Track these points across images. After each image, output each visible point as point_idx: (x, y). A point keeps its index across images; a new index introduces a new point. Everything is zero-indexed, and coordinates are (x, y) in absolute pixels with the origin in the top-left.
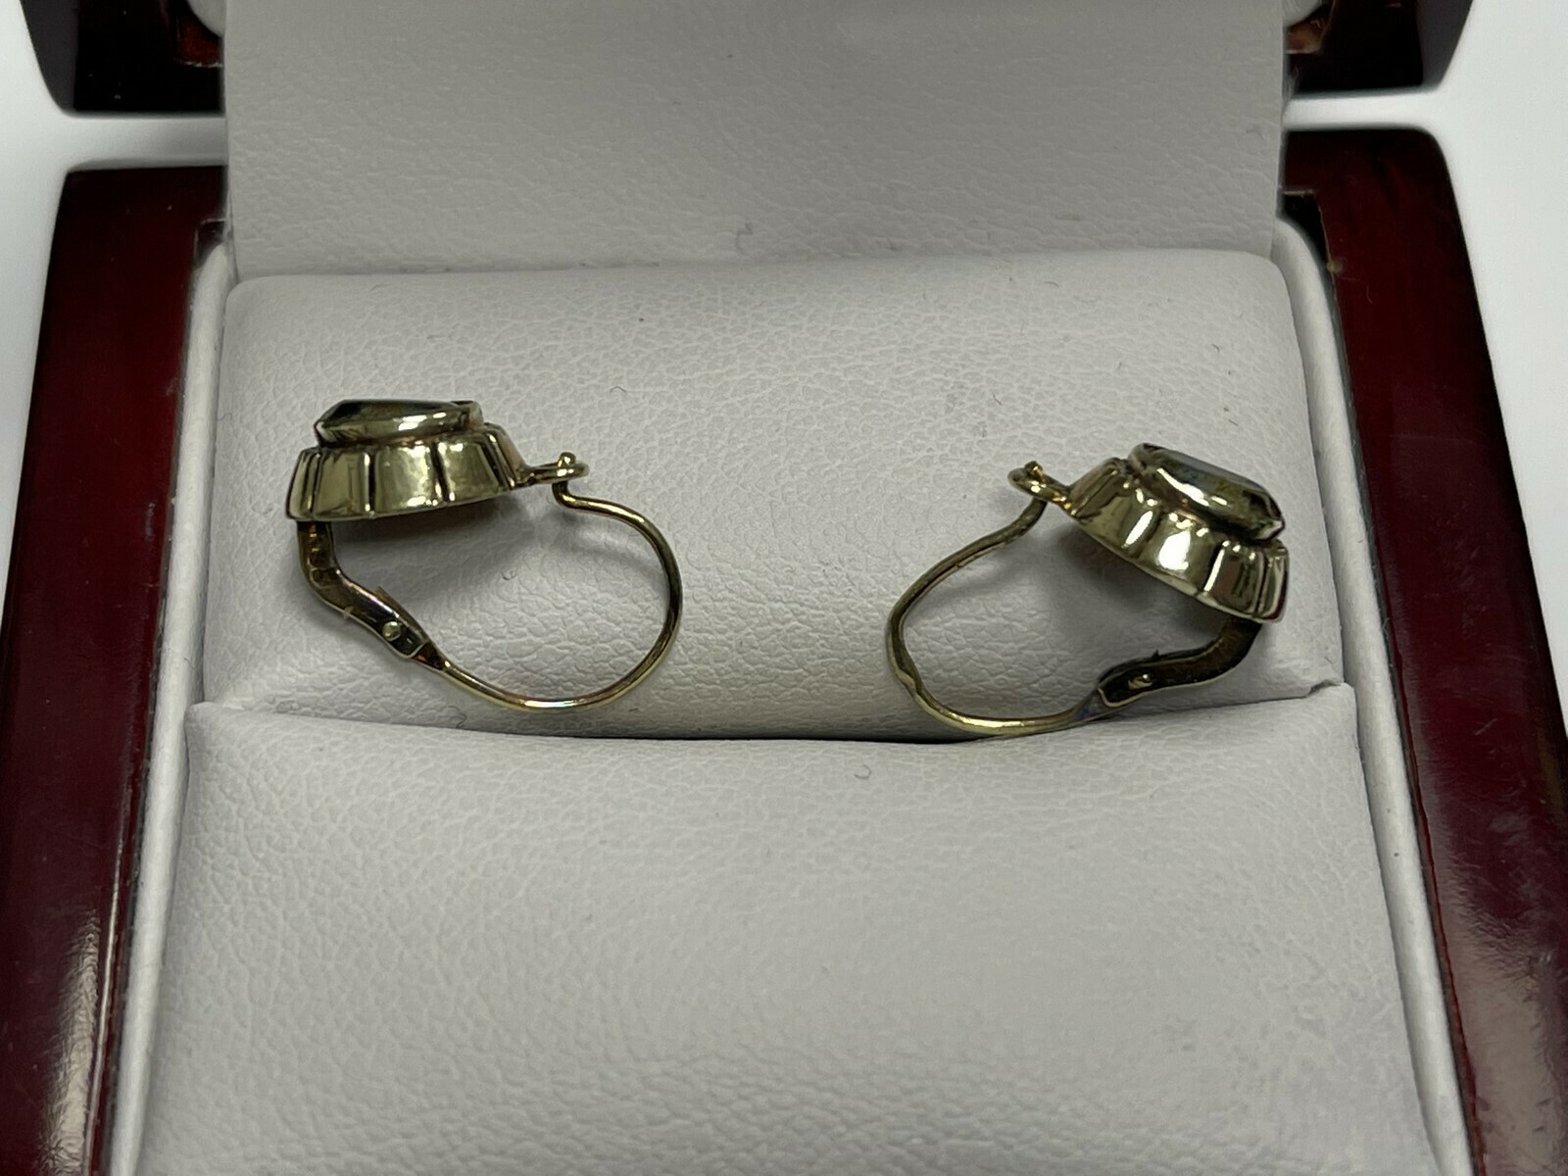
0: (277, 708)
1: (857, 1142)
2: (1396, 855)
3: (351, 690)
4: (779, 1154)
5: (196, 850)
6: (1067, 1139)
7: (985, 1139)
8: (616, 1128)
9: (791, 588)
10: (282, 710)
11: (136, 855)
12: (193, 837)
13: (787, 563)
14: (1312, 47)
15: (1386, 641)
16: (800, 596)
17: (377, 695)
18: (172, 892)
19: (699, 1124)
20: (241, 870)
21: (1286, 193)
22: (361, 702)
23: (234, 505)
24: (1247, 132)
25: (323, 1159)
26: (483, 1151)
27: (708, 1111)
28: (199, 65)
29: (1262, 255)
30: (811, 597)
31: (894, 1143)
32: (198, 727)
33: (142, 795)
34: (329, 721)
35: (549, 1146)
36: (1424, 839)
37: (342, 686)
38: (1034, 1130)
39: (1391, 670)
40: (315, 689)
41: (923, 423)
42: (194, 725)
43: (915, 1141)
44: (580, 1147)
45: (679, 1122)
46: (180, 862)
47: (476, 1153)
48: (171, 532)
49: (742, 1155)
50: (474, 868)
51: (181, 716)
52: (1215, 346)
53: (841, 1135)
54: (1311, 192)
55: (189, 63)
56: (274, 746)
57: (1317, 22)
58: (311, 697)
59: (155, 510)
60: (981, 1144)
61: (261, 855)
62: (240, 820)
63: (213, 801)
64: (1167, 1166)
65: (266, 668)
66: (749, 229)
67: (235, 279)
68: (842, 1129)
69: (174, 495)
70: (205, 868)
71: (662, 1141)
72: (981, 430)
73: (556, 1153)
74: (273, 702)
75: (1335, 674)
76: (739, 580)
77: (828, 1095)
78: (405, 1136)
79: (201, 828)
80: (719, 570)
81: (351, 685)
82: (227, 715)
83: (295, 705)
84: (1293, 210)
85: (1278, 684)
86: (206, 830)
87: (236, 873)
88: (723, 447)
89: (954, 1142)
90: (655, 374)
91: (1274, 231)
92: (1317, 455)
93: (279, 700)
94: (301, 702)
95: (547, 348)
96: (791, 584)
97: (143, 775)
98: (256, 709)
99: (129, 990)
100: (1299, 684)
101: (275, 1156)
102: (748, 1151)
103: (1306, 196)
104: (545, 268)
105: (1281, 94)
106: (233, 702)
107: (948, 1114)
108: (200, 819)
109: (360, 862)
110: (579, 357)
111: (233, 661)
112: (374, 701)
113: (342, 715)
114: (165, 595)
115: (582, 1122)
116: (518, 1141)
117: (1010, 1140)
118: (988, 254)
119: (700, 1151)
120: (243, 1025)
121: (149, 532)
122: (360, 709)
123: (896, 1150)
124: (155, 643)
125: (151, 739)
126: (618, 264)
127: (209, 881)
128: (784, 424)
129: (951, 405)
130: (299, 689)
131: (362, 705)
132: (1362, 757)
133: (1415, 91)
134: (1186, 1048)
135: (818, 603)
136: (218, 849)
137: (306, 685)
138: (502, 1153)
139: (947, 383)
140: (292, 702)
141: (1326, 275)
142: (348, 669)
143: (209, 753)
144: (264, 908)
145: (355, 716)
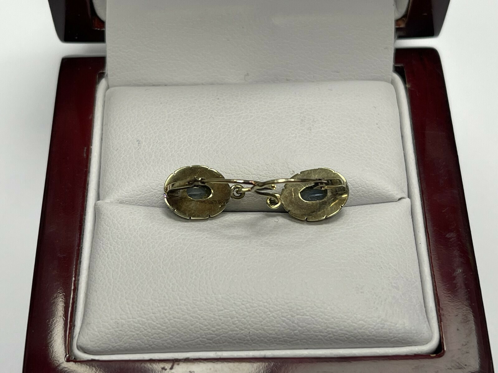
0: (120, 202)
1: (273, 316)
2: (420, 243)
3: (139, 198)
4: (252, 319)
5: (98, 239)
6: (329, 316)
7: (307, 316)
8: (209, 312)
9: (258, 171)
10: (121, 203)
11: (82, 241)
12: (97, 236)
13: (257, 164)
14: (402, 26)
15: (419, 187)
16: (260, 173)
17: (146, 199)
18: (91, 251)
19: (231, 311)
20: (110, 244)
21: (396, 65)
22: (142, 201)
23: (108, 148)
24: (384, 49)
25: (132, 319)
26: (174, 318)
27: (234, 308)
28: (99, 29)
29: (389, 82)
30: (263, 173)
31: (283, 317)
32: (98, 207)
33: (83, 225)
34: (133, 206)
35: (192, 316)
36: (428, 239)
37: (137, 196)
38: (321, 314)
39: (420, 194)
40: (130, 197)
41: (294, 127)
42: (97, 206)
43: (289, 316)
44: (200, 317)
45: (226, 310)
46: (93, 242)
47: (172, 318)
48: (91, 155)
49: (243, 319)
50: (172, 244)
51: (94, 205)
52: (374, 107)
53: (269, 315)
54: (402, 65)
55: (96, 29)
56: (119, 212)
57: (404, 19)
58: (128, 199)
59: (86, 149)
60: (306, 317)
61: (116, 241)
62: (110, 231)
63: (102, 226)
64: (356, 323)
65: (117, 191)
66: (248, 75)
67: (108, 87)
68: (269, 313)
69: (92, 145)
70: (100, 244)
71: (222, 316)
72: (310, 129)
73: (193, 318)
74: (118, 201)
75: (405, 195)
76: (244, 169)
77: (266, 304)
78: (153, 313)
79: (99, 234)
80: (239, 166)
81: (139, 196)
82: (107, 204)
83: (124, 202)
84: (397, 70)
85: (389, 198)
86: (101, 234)
87: (109, 245)
88: (240, 133)
89: (299, 316)
90: (221, 114)
91: (392, 76)
92: (402, 137)
93: (120, 200)
94: (126, 201)
95: (192, 106)
96: (258, 170)
97: (84, 220)
98: (114, 202)
99: (80, 276)
100: (395, 198)
101: (119, 319)
102: (245, 318)
103: (401, 66)
104: (192, 85)
105: (393, 38)
106: (108, 200)
107: (298, 309)
108: (99, 231)
109: (142, 242)
110: (201, 109)
111: (108, 190)
112: (146, 201)
113: (137, 204)
114: (89, 172)
115: (200, 310)
116: (184, 315)
117: (314, 316)
118: (313, 82)
119: (232, 318)
120: (111, 285)
121: (85, 155)
122: (142, 203)
123: (284, 318)
124: (87, 185)
125: (86, 210)
126: (212, 84)
127: (101, 247)
128: (256, 127)
129: (302, 122)
130: (125, 197)
131: (142, 202)
132: (412, 217)
133: (432, 38)
134: (361, 293)
135: (265, 175)
136: (104, 239)
137: (127, 196)
138: (179, 318)
139: (301, 116)
140: (123, 201)
141: (406, 88)
142: (139, 192)
143: (101, 214)
144: (116, 254)
145: (140, 205)
